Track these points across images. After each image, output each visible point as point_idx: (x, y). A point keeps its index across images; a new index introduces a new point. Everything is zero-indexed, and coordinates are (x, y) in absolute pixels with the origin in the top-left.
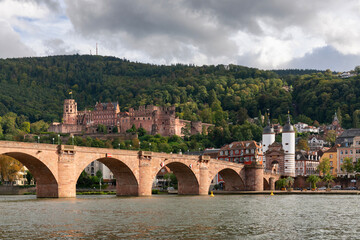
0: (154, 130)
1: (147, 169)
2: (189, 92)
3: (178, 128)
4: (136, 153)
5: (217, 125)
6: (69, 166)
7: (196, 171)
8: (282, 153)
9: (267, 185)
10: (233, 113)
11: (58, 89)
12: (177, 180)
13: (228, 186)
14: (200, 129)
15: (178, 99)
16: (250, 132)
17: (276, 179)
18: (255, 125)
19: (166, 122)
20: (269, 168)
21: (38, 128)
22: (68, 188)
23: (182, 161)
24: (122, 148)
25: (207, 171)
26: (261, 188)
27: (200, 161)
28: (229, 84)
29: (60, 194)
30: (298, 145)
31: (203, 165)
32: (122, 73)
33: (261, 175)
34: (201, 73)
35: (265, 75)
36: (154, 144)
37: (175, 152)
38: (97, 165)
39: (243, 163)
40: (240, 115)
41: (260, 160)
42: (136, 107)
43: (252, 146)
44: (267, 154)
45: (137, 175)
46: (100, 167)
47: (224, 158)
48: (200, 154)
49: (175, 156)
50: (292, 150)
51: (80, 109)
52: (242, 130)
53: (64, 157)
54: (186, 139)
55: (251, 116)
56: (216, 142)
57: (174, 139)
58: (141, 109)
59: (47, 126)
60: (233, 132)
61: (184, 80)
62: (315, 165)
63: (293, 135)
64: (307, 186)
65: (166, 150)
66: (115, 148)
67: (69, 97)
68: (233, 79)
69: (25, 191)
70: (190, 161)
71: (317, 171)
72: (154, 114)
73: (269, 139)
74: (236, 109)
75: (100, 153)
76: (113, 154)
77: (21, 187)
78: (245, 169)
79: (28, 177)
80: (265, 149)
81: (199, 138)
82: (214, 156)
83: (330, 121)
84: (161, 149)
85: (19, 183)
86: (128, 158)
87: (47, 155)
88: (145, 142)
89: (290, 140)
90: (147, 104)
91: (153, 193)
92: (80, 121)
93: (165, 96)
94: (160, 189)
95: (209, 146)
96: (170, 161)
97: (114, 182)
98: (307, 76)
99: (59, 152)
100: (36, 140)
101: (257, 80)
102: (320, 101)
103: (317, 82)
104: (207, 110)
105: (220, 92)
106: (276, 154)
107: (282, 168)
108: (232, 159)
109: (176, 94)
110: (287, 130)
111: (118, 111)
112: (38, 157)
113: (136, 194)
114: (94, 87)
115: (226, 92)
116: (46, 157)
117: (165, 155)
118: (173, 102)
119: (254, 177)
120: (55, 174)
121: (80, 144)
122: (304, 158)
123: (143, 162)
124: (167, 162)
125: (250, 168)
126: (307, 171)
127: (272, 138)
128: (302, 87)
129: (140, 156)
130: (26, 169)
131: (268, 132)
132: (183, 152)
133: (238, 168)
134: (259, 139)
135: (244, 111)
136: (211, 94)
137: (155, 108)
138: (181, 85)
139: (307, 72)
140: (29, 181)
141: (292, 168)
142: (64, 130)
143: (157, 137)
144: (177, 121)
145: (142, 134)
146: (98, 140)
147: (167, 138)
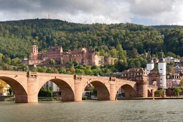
0: (82, 63)
1: (79, 85)
2: (103, 39)
3: (97, 60)
4: (72, 76)
5: (119, 58)
6: (33, 84)
7: (108, 86)
8: (159, 75)
9: (150, 94)
10: (129, 51)
11: (27, 39)
12: (97, 92)
14: (110, 62)
15: (96, 44)
16: (139, 62)
17: (155, 90)
18: (142, 58)
19: (90, 58)
20: (151, 83)
21: (16, 62)
22: (33, 98)
23: (99, 80)
24: (64, 73)
25: (114, 86)
27: (110, 80)
28: (127, 35)
29: (28, 101)
30: (168, 69)
31: (112, 82)
32: (64, 29)
33: (146, 88)
34: (110, 28)
35: (147, 29)
36: (83, 71)
37: (95, 75)
38: (50, 83)
39: (135, 81)
40: (133, 52)
41: (145, 79)
42: (72, 49)
43: (141, 71)
44: (150, 75)
45: (73, 88)
46: (52, 85)
47: (124, 78)
48: (110, 76)
49: (95, 77)
50: (164, 72)
51: (39, 50)
52: (135, 61)
53: (31, 79)
54: (101, 67)
55: (140, 53)
56: (120, 69)
57: (94, 67)
58: (76, 50)
59: (21, 61)
60: (129, 63)
61: (99, 32)
62: (178, 81)
63: (164, 65)
64: (174, 94)
65: (89, 74)
66: (60, 73)
67: (33, 44)
68: (129, 31)
69: (8, 99)
70: (104, 80)
71: (180, 85)
72: (83, 52)
73: (151, 66)
74: (131, 49)
75: (51, 76)
76: (59, 76)
77: (6, 96)
78: (137, 85)
79: (10, 90)
80: (149, 72)
81: (109, 67)
82: (118, 77)
84: (87, 73)
85: (5, 94)
86: (68, 79)
87: (21, 77)
88: (77, 70)
90: (79, 47)
92: (40, 57)
93: (89, 42)
94: (88, 96)
95: (115, 71)
96: (93, 80)
97: (60, 93)
98: (173, 29)
99: (28, 76)
100: (14, 69)
101: (143, 31)
102: (180, 44)
103: (179, 32)
104: (114, 50)
105: (121, 39)
106: (155, 76)
107: (159, 84)
108: (128, 79)
109: (95, 41)
110: (161, 61)
111: (62, 51)
112: (15, 79)
113: (73, 100)
114: (48, 38)
115: (125, 39)
116: (21, 79)
117: (89, 77)
118: (94, 46)
119: (142, 89)
120: (26, 89)
121: (40, 71)
122: (172, 77)
123: (77, 81)
124: (91, 81)
125: (140, 84)
126: (173, 85)
127: (153, 66)
128: (170, 35)
129: (75, 77)
130: (8, 86)
131: (149, 62)
132: (100, 74)
133: (132, 84)
134: (144, 66)
135: (136, 51)
136: (116, 41)
137: (84, 49)
138: (98, 35)
139: (172, 26)
140: (10, 93)
141: (164, 84)
142: (30, 63)
143: (85, 66)
144: (96, 56)
145: (76, 65)
146: (50, 68)
147: (90, 67)
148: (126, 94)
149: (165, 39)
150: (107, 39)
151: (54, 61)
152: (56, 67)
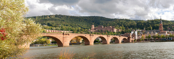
0: (110, 31)
1: (109, 39)
2: (117, 24)
3: (115, 30)
4: (107, 35)
5: (123, 30)
6: (92, 39)
7: (118, 39)
8: (135, 35)
9: (132, 41)
11: (90, 23)
12: (115, 41)
13: (125, 41)
14: (119, 31)
15: (115, 25)
16: (129, 31)
17: (134, 40)
18: (130, 30)
19: (113, 29)
20: (132, 38)
21: (86, 31)
22: (92, 43)
23: (116, 37)
24: (104, 34)
25: (121, 39)
26: (131, 42)
27: (119, 37)
28: (125, 22)
29: (90, 44)
30: (138, 33)
31: (120, 37)
32: (104, 20)
33: (131, 39)
34: (120, 20)
35: (132, 21)
36: (110, 34)
37: (114, 35)
38: (98, 38)
39: (128, 37)
40: (127, 28)
41: (131, 36)
42: (107, 26)
43: (129, 34)
44: (132, 35)
45: (107, 40)
46: (99, 38)
47: (124, 36)
48: (119, 35)
49: (114, 36)
50: (137, 34)
51: (95, 27)
52: (128, 31)
53: (91, 37)
54: (117, 33)
55: (129, 28)
56: (123, 33)
57: (114, 33)
58: (108, 27)
59: (88, 30)
60: (126, 31)
61: (116, 21)
62: (141, 37)
63: (137, 32)
64: (139, 41)
65: (112, 35)
66: (102, 34)
67: (93, 24)
68: (126, 21)
69: (82, 44)
70: (117, 37)
71: (141, 38)
72: (110, 28)
73: (132, 32)
74: (126, 27)
75: (99, 36)
76: (102, 36)
77: (81, 43)
78: (128, 38)
79: (83, 41)
80: (132, 34)
81: (119, 32)
82: (122, 36)
83: (143, 29)
84: (111, 35)
85: (81, 42)
86: (105, 36)
87: (87, 36)
88: (108, 33)
89: (136, 33)
90: (109, 26)
91: (110, 43)
92: (95, 29)
93: (113, 24)
94: (112, 42)
95: (121, 34)
96: (114, 37)
97: (102, 41)
98: (139, 21)
99: (90, 35)
100: (85, 33)
101: (130, 22)
102: (142, 26)
103: (141, 22)
104: (121, 27)
105: (123, 24)
106: (134, 35)
107: (135, 38)
108: (125, 36)
109: (115, 24)
110: (136, 31)
111: (103, 27)
112: (85, 37)
113: (106, 43)
114: (98, 23)
115: (124, 24)
116: (87, 37)
117: (112, 36)
118: (114, 26)
119: (130, 39)
120: (89, 40)
121: (95, 34)
122: (139, 36)
123: (108, 37)
124: (113, 37)
125: (129, 38)
126: (139, 38)
127: (133, 32)
128: (138, 23)
129: (107, 36)
130: (82, 39)
131: (132, 31)
132: (116, 35)
133: (127, 38)
134: (130, 32)
135: (128, 27)
136: (122, 24)
137: (111, 27)
138: (116, 22)
139: (139, 20)
140: (83, 42)
141: (137, 38)
142: (91, 31)
143: (111, 32)
144: (115, 29)
145: (108, 32)
146: (99, 33)
147: (113, 32)
148: (124, 41)
149: (137, 24)
150: (119, 23)
151: (100, 30)
152: (101, 33)
